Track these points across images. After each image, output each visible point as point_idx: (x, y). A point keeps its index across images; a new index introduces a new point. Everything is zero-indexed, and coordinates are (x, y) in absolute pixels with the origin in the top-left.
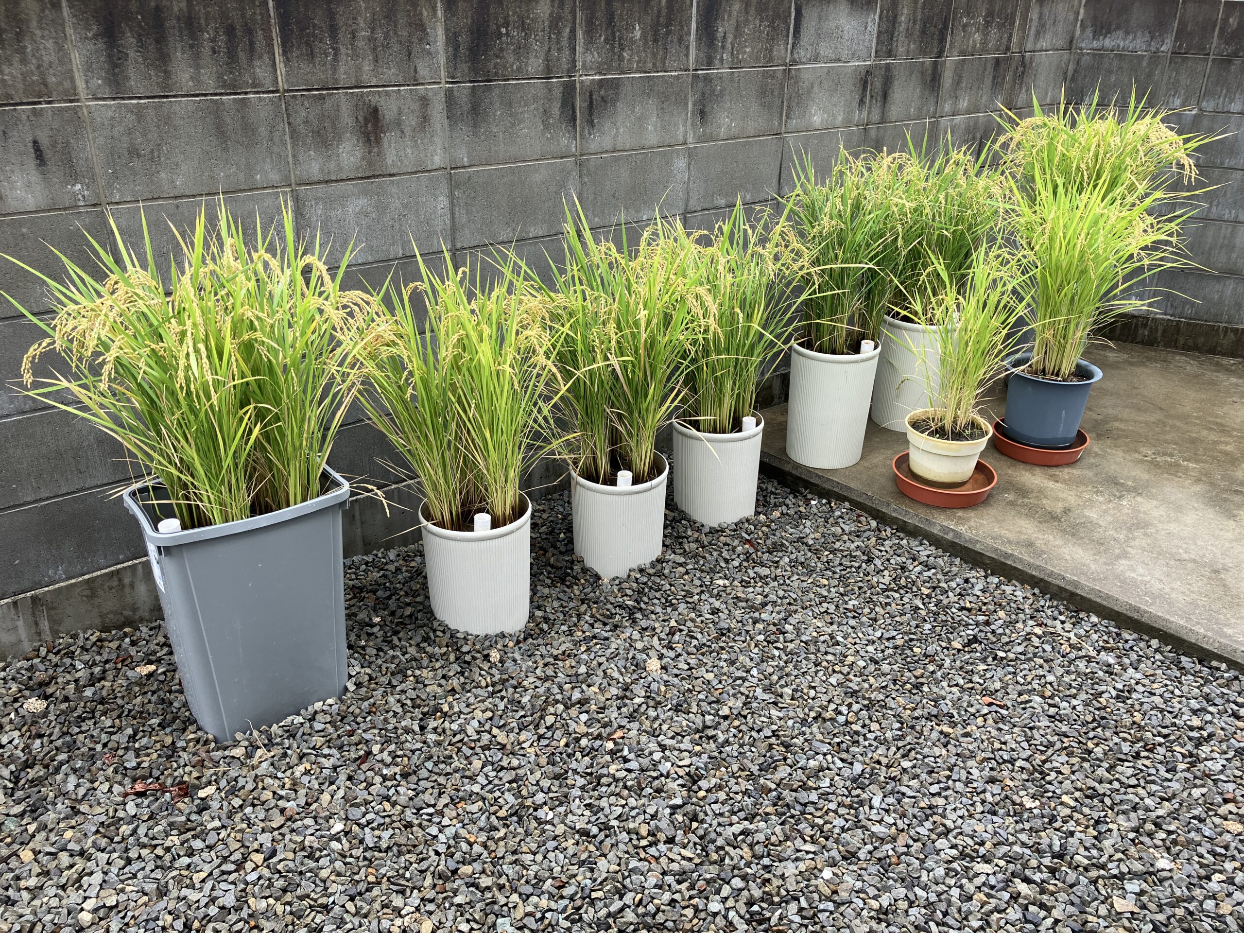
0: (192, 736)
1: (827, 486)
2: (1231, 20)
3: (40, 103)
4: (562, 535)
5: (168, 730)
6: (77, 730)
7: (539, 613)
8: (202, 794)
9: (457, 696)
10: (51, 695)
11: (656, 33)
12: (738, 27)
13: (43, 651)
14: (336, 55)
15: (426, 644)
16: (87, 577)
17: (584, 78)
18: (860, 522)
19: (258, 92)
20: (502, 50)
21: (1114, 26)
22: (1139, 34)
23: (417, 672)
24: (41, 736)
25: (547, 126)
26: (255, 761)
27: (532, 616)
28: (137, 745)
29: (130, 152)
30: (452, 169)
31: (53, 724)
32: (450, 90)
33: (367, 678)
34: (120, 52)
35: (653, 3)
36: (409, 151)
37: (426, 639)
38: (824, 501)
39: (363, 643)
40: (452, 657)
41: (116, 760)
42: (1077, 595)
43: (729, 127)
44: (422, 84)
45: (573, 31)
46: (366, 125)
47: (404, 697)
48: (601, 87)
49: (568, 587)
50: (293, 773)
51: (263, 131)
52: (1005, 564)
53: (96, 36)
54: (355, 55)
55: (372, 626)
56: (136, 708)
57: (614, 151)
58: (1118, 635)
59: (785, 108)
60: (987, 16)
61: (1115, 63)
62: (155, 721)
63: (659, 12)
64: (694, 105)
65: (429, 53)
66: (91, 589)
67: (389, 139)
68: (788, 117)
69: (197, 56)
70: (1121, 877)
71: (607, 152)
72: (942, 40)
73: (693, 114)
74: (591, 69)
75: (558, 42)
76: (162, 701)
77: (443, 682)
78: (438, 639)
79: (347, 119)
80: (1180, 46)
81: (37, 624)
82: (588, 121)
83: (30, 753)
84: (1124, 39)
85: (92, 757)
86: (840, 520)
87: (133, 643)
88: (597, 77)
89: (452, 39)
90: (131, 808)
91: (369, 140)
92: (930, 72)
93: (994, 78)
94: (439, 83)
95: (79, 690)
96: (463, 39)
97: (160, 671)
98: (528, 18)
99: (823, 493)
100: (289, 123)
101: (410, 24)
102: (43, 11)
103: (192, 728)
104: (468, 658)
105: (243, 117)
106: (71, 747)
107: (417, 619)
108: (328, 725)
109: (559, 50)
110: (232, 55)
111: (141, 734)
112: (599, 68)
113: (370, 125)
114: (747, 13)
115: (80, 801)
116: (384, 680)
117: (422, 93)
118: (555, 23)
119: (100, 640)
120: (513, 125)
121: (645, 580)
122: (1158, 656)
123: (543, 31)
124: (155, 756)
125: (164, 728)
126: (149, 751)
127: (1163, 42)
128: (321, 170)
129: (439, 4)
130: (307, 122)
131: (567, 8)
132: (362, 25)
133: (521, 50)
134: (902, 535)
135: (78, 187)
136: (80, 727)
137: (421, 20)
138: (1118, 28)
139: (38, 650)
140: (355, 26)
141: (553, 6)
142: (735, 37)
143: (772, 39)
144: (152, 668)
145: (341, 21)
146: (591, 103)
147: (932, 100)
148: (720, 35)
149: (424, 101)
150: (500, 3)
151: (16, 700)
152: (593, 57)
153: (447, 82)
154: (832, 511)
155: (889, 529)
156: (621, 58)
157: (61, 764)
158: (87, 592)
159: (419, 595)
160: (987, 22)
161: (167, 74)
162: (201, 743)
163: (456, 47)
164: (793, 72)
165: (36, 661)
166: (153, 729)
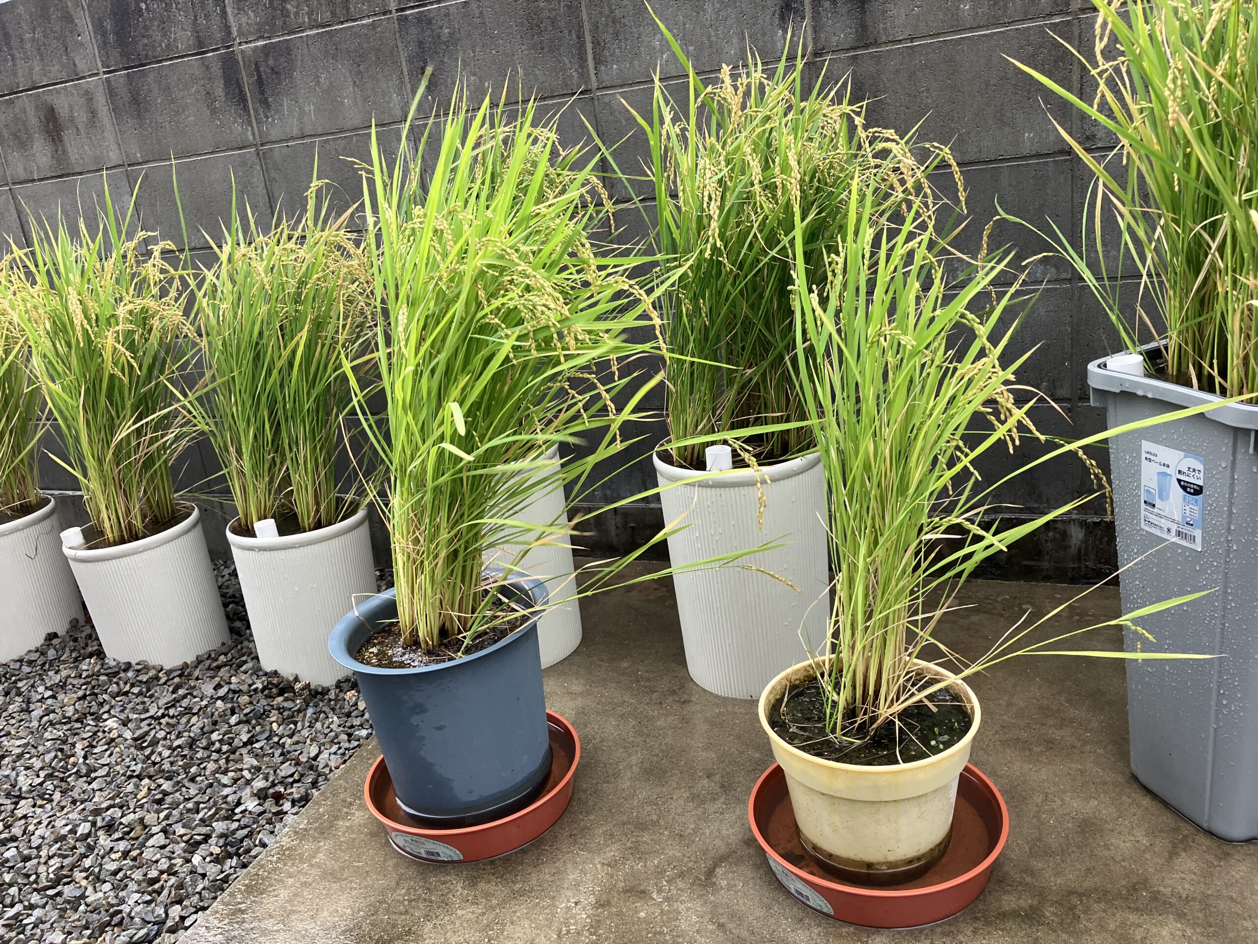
14: (13, 60)
17: (243, 47)
20: (146, 28)
25: (214, 111)
30: (129, 165)
32: (109, 81)
44: (84, 78)
46: (48, 124)
48: (267, 55)
54: (27, 59)
65: (82, 45)
67: (68, 135)
68: (598, 61)
74: (250, 33)
79: (33, 120)
82: (261, 101)
88: (260, 43)
89: (99, 27)
91: (53, 139)
94: (97, 74)
96: (108, 23)
101: (61, 17)
112: (259, 30)
113: (51, 124)
117: (83, 87)
128: (26, 170)
137: (68, 12)
145: (10, 28)
146: (259, 76)
149: (88, 96)
153: (105, 73)
163: (104, 34)
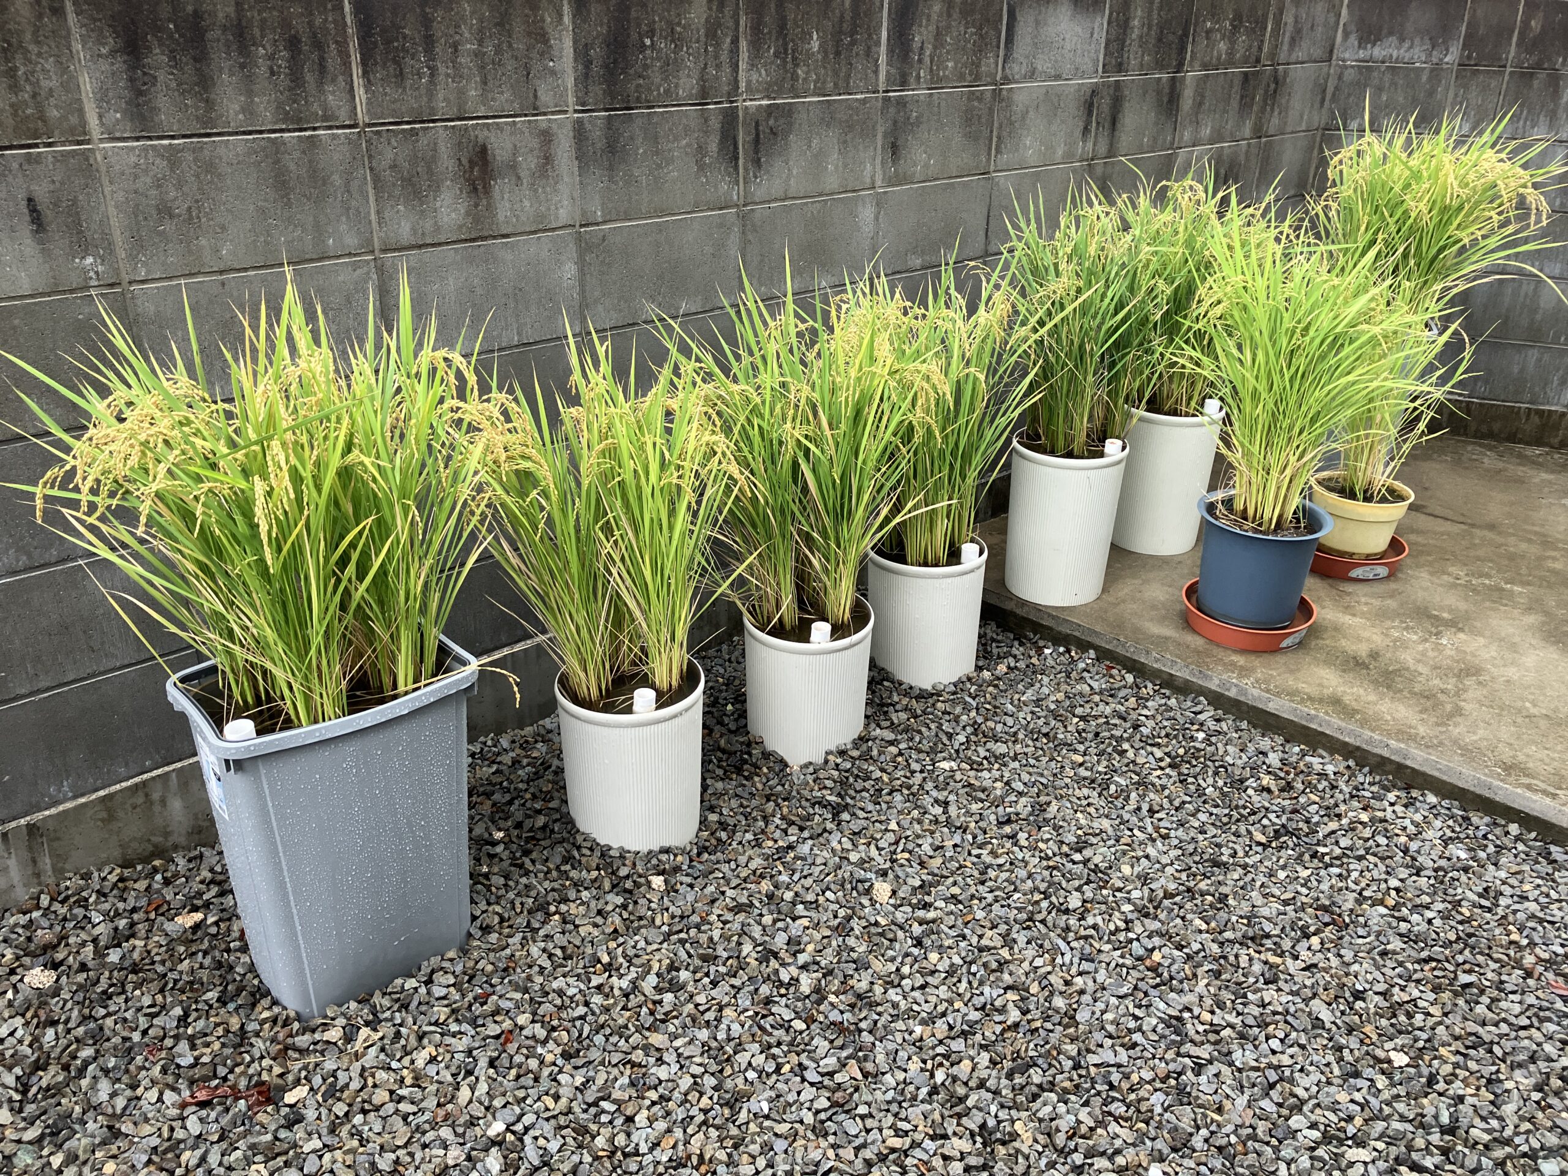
0: (266, 1014)
1: (1065, 630)
2: (1533, 23)
3: (36, 146)
4: (730, 707)
5: (231, 1006)
6: (103, 1012)
7: (713, 817)
8: (290, 1098)
9: (621, 940)
10: (61, 963)
11: (838, 42)
12: (938, 35)
13: (45, 900)
14: (432, 75)
15: (568, 867)
16: (102, 793)
17: (748, 103)
18: (1112, 676)
19: (330, 128)
20: (646, 67)
21: (1385, 31)
22: (1417, 41)
23: (563, 908)
24: (54, 1023)
25: (701, 167)
26: (358, 1045)
27: (703, 821)
28: (190, 1031)
29: (159, 212)
30: (582, 226)
31: (69, 1005)
32: (579, 122)
33: (497, 919)
34: (145, 74)
35: (834, 5)
36: (527, 203)
37: (566, 860)
38: (1062, 649)
39: (485, 869)
40: (607, 885)
41: (163, 1054)
42: (1407, 767)
43: (926, 166)
44: (545, 114)
45: (735, 41)
46: (472, 168)
47: (551, 945)
48: (769, 115)
49: (747, 778)
50: (413, 1062)
51: (337, 180)
52: (1308, 728)
53: (113, 53)
54: (458, 76)
55: (494, 844)
56: (184, 977)
57: (783, 200)
58: (1466, 819)
59: (995, 139)
60: (1234, 20)
61: (1387, 77)
62: (212, 995)
63: (842, 16)
64: (885, 136)
65: (553, 72)
66: (108, 810)
67: (501, 188)
68: (998, 151)
69: (250, 79)
70: (1532, 1155)
71: (776, 200)
72: (1182, 49)
73: (883, 147)
74: (758, 91)
75: (716, 57)
76: (219, 965)
77: (599, 920)
78: (584, 860)
79: (446, 162)
80: (1469, 57)
81: (34, 861)
82: (753, 161)
83: (41, 1048)
84: (1399, 49)
85: (128, 1052)
86: (1085, 674)
87: (167, 882)
88: (765, 102)
89: (582, 54)
90: (194, 1126)
91: (475, 189)
92: (1167, 90)
93: (1242, 97)
94: (566, 112)
95: (99, 954)
96: (596, 52)
97: (210, 920)
98: (679, 24)
99: (1058, 639)
100: (371, 169)
101: (529, 34)
102: (40, 17)
103: (266, 1002)
104: (629, 884)
105: (310, 161)
106: (98, 1037)
107: (552, 831)
108: (452, 989)
109: (718, 67)
110: (296, 79)
111: (194, 1015)
112: (767, 90)
113: (476, 169)
114: (949, 15)
115: (119, 1117)
116: (521, 921)
117: (544, 125)
118: (712, 32)
119: (122, 879)
120: (659, 166)
121: (848, 765)
122: (1521, 847)
123: (698, 41)
124: (217, 1046)
125: (225, 1004)
126: (208, 1039)
127: (1447, 50)
128: (414, 231)
129: (566, 9)
130: (395, 166)
131: (728, 11)
132: (467, 35)
133: (671, 67)
134: (1168, 692)
135: (90, 260)
136: (105, 1007)
137: (542, 28)
138: (1391, 33)
139: (38, 898)
140: (457, 37)
141: (710, 9)
142: (935, 48)
143: (980, 49)
144: (198, 916)
145: (439, 30)
146: (758, 135)
147: (1169, 126)
148: (916, 45)
149: (546, 137)
150: (644, 6)
151: (13, 972)
152: (760, 76)
153: (576, 111)
154: (1073, 661)
155: (1150, 685)
156: (795, 77)
157: (86, 1064)
158: (104, 815)
159: (552, 799)
160: (1234, 27)
161: (210, 104)
162: (280, 1023)
163: (587, 65)
164: (1004, 93)
165: (36, 914)
166: (211, 1007)
